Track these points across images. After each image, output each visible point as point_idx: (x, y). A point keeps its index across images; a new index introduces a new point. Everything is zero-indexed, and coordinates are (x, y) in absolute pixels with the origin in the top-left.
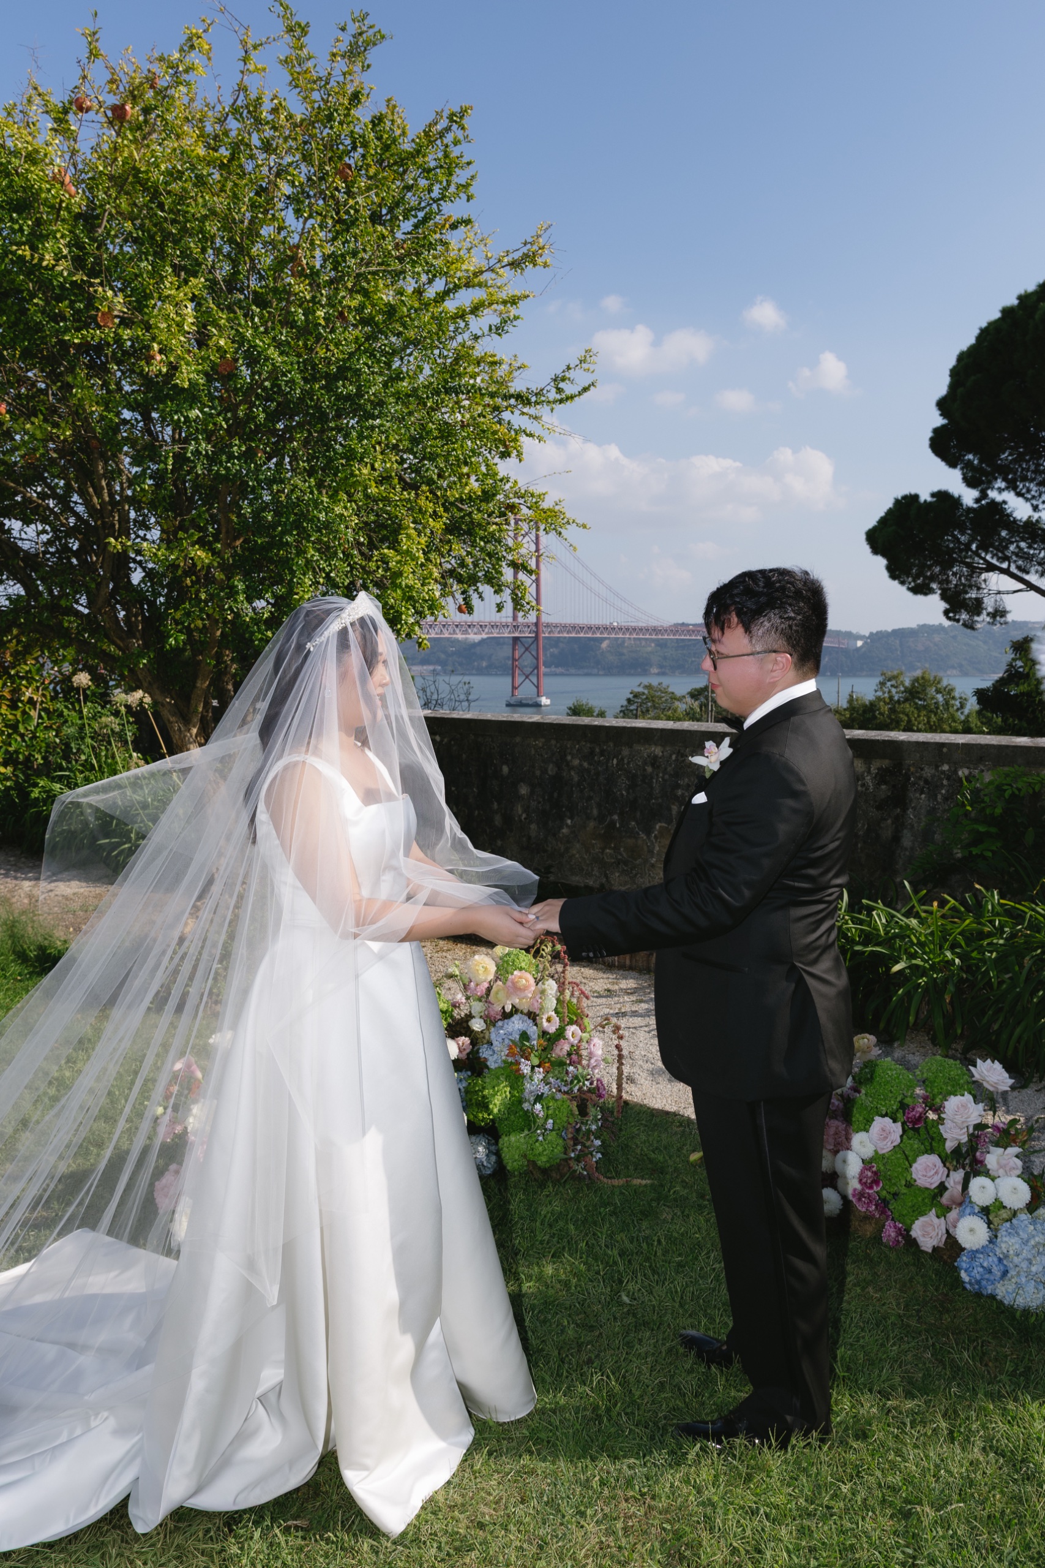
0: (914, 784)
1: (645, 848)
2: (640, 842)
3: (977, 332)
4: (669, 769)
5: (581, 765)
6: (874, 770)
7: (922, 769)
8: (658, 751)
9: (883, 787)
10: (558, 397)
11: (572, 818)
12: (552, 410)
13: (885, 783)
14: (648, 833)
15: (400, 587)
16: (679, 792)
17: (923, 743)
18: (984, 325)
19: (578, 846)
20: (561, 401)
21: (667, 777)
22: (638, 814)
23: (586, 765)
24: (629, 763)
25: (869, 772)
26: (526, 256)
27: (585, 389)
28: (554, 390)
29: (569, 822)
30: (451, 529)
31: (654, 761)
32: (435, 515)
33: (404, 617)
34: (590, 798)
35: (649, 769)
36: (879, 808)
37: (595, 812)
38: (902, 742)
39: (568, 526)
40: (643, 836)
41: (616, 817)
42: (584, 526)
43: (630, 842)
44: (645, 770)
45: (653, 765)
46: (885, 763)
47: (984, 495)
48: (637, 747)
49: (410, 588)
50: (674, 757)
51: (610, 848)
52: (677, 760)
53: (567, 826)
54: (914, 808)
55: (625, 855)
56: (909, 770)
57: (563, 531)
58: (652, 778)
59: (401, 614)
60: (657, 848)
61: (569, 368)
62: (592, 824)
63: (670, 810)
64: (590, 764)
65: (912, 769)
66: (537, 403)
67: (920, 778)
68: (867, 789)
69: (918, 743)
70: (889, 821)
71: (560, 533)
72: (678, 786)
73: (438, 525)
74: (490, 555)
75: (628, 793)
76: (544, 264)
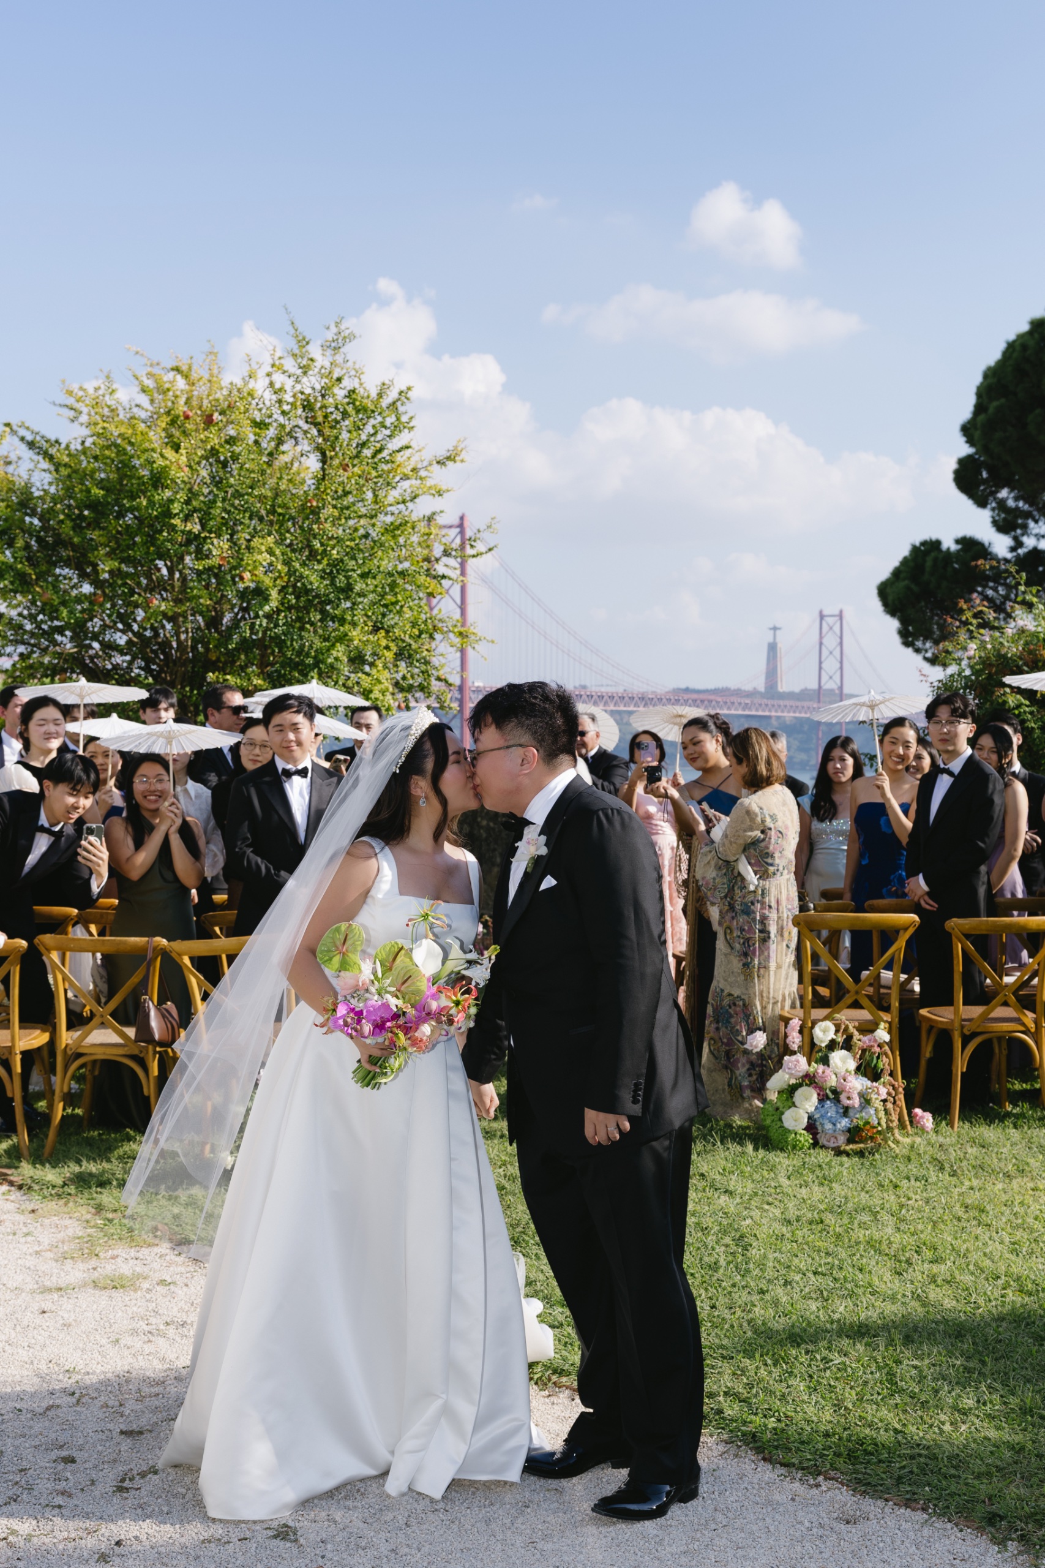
3: (1003, 346)
10: (472, 552)
18: (1012, 337)
20: (474, 556)
23: (491, 824)
26: (449, 458)
27: (493, 549)
28: (468, 546)
30: (399, 656)
32: (387, 648)
34: (494, 850)
37: (498, 860)
39: (479, 642)
42: (493, 642)
47: (1019, 544)
49: (376, 699)
57: (476, 646)
61: (478, 531)
66: (456, 557)
71: (474, 648)
73: (389, 655)
74: (423, 672)
76: (462, 461)
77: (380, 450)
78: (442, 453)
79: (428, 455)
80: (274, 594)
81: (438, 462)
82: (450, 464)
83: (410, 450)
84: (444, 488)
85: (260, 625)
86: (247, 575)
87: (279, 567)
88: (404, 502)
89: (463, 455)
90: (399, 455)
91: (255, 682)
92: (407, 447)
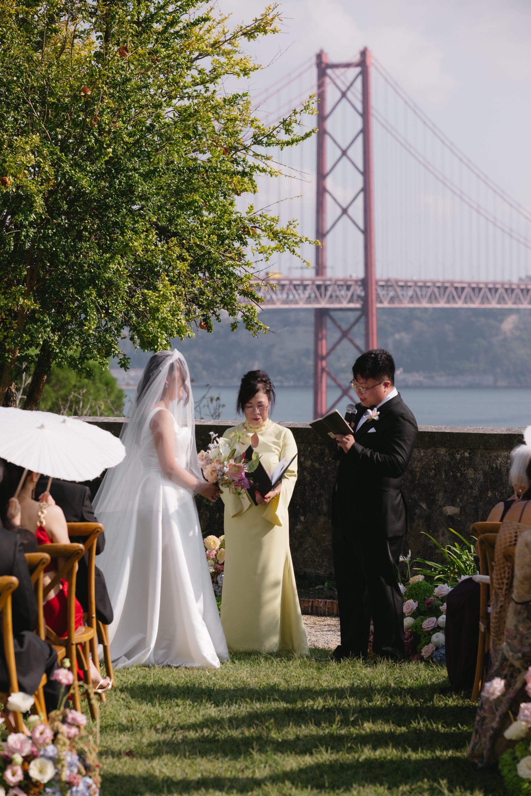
5: (313, 466)
10: (288, 138)
11: (304, 515)
12: (281, 151)
15: (158, 319)
19: (310, 540)
20: (288, 143)
23: (317, 465)
26: (257, 29)
28: (283, 131)
29: (302, 518)
30: (195, 267)
32: (181, 258)
37: (325, 508)
39: (300, 244)
53: (300, 522)
57: (296, 249)
61: (295, 112)
62: (322, 519)
64: (320, 464)
66: (269, 145)
71: (294, 251)
73: (183, 267)
74: (224, 285)
76: (274, 31)
77: (173, 23)
78: (248, 22)
79: (231, 27)
80: (39, 201)
81: (244, 34)
82: (260, 36)
83: (208, 23)
84: (250, 65)
85: (27, 236)
86: (10, 179)
87: (47, 169)
88: (203, 82)
89: (276, 24)
90: (196, 29)
91: (21, 301)
92: (205, 20)
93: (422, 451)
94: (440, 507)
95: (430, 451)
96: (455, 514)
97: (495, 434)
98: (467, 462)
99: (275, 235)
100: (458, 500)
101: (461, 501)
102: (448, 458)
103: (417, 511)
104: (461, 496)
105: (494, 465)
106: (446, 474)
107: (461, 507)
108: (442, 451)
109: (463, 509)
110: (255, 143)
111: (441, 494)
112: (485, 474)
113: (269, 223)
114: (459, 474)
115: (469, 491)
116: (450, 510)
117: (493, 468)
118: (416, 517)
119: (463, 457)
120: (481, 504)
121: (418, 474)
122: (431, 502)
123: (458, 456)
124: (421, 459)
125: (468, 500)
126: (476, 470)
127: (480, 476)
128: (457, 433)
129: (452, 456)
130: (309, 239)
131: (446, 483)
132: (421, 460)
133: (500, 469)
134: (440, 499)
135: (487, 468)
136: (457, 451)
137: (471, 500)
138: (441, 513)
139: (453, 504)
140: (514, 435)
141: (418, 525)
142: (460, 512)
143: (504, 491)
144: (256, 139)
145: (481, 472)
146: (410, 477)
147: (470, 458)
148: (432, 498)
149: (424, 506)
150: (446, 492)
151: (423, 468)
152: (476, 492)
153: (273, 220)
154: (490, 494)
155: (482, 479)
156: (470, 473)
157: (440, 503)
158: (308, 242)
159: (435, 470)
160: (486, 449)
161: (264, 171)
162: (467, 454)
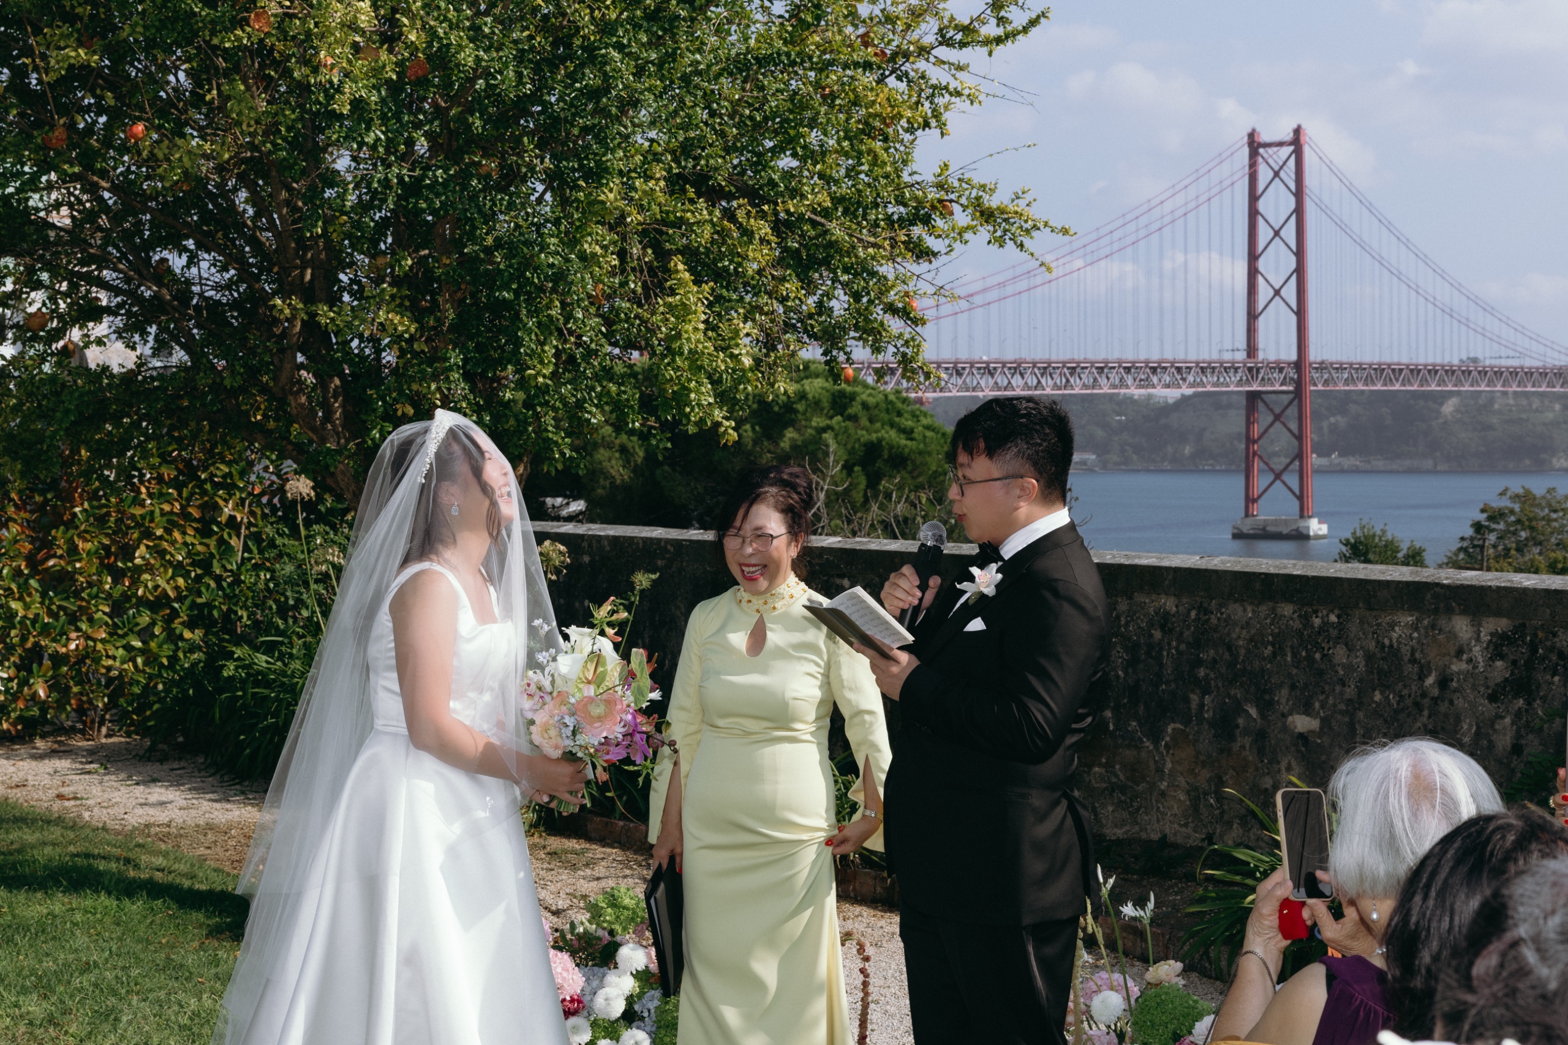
0: (1543, 658)
1: (1151, 763)
2: (1143, 755)
4: (1187, 633)
6: (1485, 637)
7: (1555, 635)
8: (1169, 603)
9: (1499, 664)
10: (1000, 32)
12: (990, 54)
13: (1502, 657)
14: (1156, 740)
16: (1202, 672)
17: (1556, 591)
20: (999, 40)
21: (1183, 647)
22: (1141, 709)
24: (1127, 624)
25: (1478, 639)
27: (1034, 22)
28: (993, 21)
31: (1164, 621)
33: (693, 396)
35: (1157, 634)
36: (1493, 698)
38: (1525, 591)
39: (1035, 233)
40: (1147, 743)
41: (1108, 714)
42: (1065, 231)
43: (1129, 754)
44: (1151, 636)
45: (1162, 628)
46: (1502, 624)
48: (1139, 598)
50: (1193, 614)
51: (1100, 765)
52: (1197, 619)
54: (1544, 699)
55: (1122, 777)
56: (1535, 635)
57: (1027, 242)
58: (1161, 649)
59: (690, 390)
60: (1169, 765)
63: (1187, 701)
65: (1540, 634)
66: (963, 45)
67: (1552, 649)
68: (1475, 667)
69: (1547, 592)
70: (1508, 720)
71: (1022, 245)
72: (1199, 662)
75: (1126, 673)
93: (1249, 609)
94: (1284, 716)
95: (1264, 609)
96: (1312, 732)
97: (1388, 582)
98: (1334, 633)
99: (987, 215)
100: (1317, 705)
101: (1322, 707)
102: (1297, 624)
103: (1241, 721)
104: (1321, 697)
105: (1387, 642)
106: (1294, 655)
107: (1322, 719)
108: (1287, 609)
109: (1325, 722)
110: (941, 44)
111: (1285, 692)
112: (1369, 657)
113: (974, 193)
114: (1318, 656)
115: (1338, 689)
116: (1302, 723)
117: (1383, 646)
118: (1238, 731)
119: (1326, 624)
120: (1361, 715)
121: (1242, 652)
122: (1266, 705)
123: (1317, 622)
124: (1247, 623)
125: (1335, 705)
126: (1350, 649)
127: (1359, 661)
128: (1314, 577)
129: (1306, 619)
130: (1051, 224)
131: (1295, 671)
132: (1247, 625)
133: (1398, 650)
134: (1283, 701)
135: (1372, 645)
136: (1316, 612)
137: (1342, 707)
138: (1285, 728)
139: (1307, 709)
140: (1426, 583)
141: (1243, 747)
142: (1321, 728)
143: (1405, 692)
144: (943, 36)
145: (1360, 653)
146: (1227, 656)
147: (1340, 626)
148: (1267, 697)
149: (1253, 712)
150: (1293, 687)
151: (1251, 640)
152: (1350, 691)
153: (983, 187)
154: (1378, 697)
155: (1362, 668)
156: (1340, 654)
157: (1284, 708)
158: (1048, 230)
159: (1273, 645)
160: (1371, 609)
161: (958, 94)
162: (1333, 618)
